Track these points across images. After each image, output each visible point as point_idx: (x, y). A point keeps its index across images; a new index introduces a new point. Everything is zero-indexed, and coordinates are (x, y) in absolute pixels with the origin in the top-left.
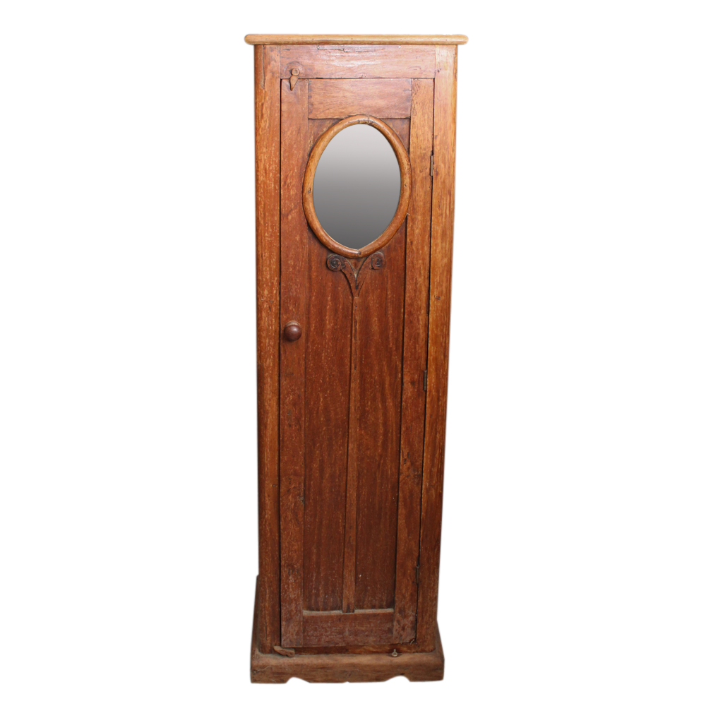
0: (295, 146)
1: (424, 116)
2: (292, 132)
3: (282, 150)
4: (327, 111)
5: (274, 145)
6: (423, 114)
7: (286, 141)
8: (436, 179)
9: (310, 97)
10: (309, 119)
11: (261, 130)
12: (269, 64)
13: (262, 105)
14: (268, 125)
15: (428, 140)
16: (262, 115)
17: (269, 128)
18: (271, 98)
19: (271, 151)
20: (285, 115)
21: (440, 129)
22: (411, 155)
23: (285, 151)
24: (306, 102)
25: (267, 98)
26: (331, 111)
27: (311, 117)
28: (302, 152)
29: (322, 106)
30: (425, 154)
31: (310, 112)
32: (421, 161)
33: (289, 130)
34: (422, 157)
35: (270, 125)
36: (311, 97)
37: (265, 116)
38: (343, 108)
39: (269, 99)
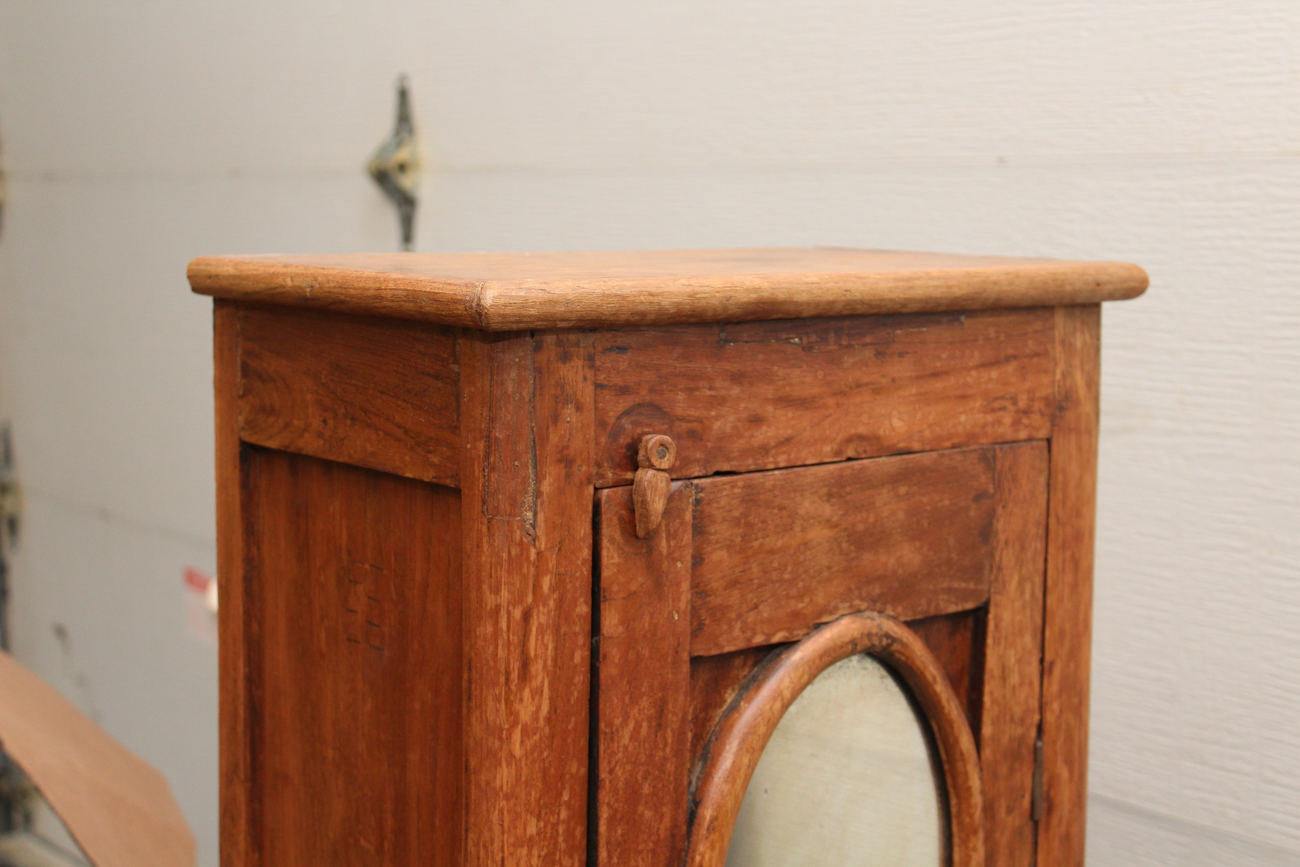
0: (646, 789)
1: (1022, 593)
2: (638, 725)
3: (604, 814)
4: (751, 617)
5: (565, 797)
6: (1021, 583)
7: (614, 773)
8: (1047, 829)
9: (698, 560)
10: (695, 661)
11: (517, 735)
12: (556, 418)
13: (527, 616)
14: (545, 708)
15: (1031, 684)
16: (525, 665)
17: (548, 720)
18: (559, 584)
19: (555, 826)
20: (613, 653)
21: (1062, 633)
22: (987, 752)
23: (611, 820)
24: (685, 586)
25: (546, 583)
26: (765, 611)
27: (701, 650)
28: (667, 810)
29: (735, 597)
30: (1022, 738)
31: (697, 630)
32: (1012, 771)
33: (626, 717)
34: (1013, 755)
35: (553, 708)
36: (702, 560)
37: (537, 668)
38: (800, 597)
39: (553, 589)
